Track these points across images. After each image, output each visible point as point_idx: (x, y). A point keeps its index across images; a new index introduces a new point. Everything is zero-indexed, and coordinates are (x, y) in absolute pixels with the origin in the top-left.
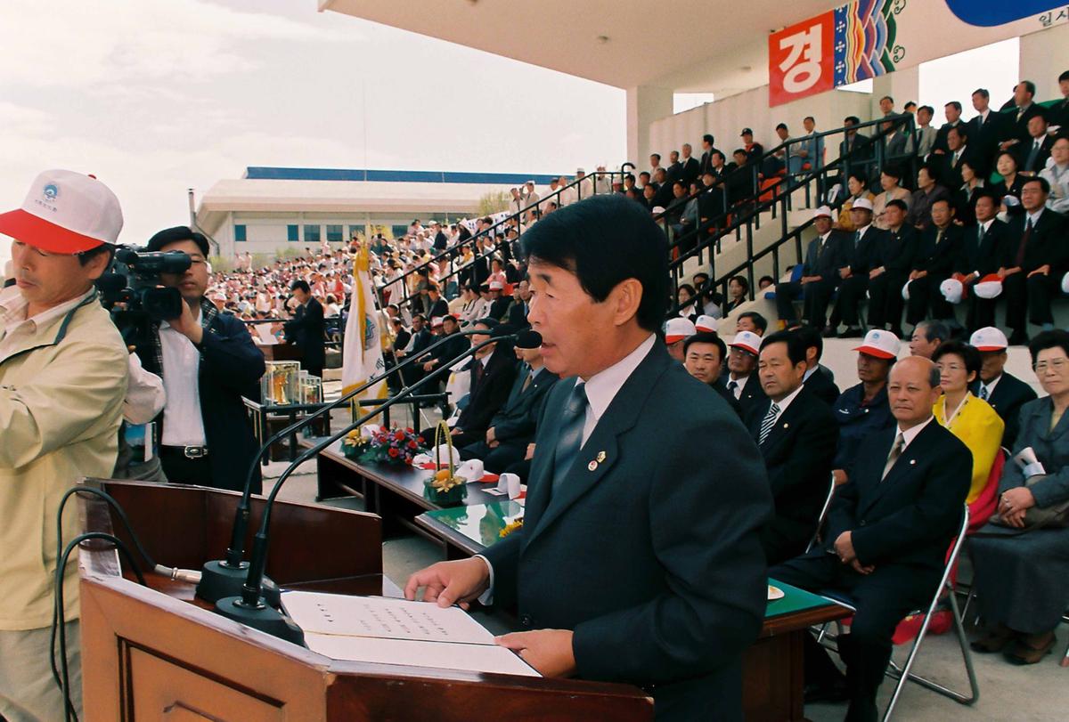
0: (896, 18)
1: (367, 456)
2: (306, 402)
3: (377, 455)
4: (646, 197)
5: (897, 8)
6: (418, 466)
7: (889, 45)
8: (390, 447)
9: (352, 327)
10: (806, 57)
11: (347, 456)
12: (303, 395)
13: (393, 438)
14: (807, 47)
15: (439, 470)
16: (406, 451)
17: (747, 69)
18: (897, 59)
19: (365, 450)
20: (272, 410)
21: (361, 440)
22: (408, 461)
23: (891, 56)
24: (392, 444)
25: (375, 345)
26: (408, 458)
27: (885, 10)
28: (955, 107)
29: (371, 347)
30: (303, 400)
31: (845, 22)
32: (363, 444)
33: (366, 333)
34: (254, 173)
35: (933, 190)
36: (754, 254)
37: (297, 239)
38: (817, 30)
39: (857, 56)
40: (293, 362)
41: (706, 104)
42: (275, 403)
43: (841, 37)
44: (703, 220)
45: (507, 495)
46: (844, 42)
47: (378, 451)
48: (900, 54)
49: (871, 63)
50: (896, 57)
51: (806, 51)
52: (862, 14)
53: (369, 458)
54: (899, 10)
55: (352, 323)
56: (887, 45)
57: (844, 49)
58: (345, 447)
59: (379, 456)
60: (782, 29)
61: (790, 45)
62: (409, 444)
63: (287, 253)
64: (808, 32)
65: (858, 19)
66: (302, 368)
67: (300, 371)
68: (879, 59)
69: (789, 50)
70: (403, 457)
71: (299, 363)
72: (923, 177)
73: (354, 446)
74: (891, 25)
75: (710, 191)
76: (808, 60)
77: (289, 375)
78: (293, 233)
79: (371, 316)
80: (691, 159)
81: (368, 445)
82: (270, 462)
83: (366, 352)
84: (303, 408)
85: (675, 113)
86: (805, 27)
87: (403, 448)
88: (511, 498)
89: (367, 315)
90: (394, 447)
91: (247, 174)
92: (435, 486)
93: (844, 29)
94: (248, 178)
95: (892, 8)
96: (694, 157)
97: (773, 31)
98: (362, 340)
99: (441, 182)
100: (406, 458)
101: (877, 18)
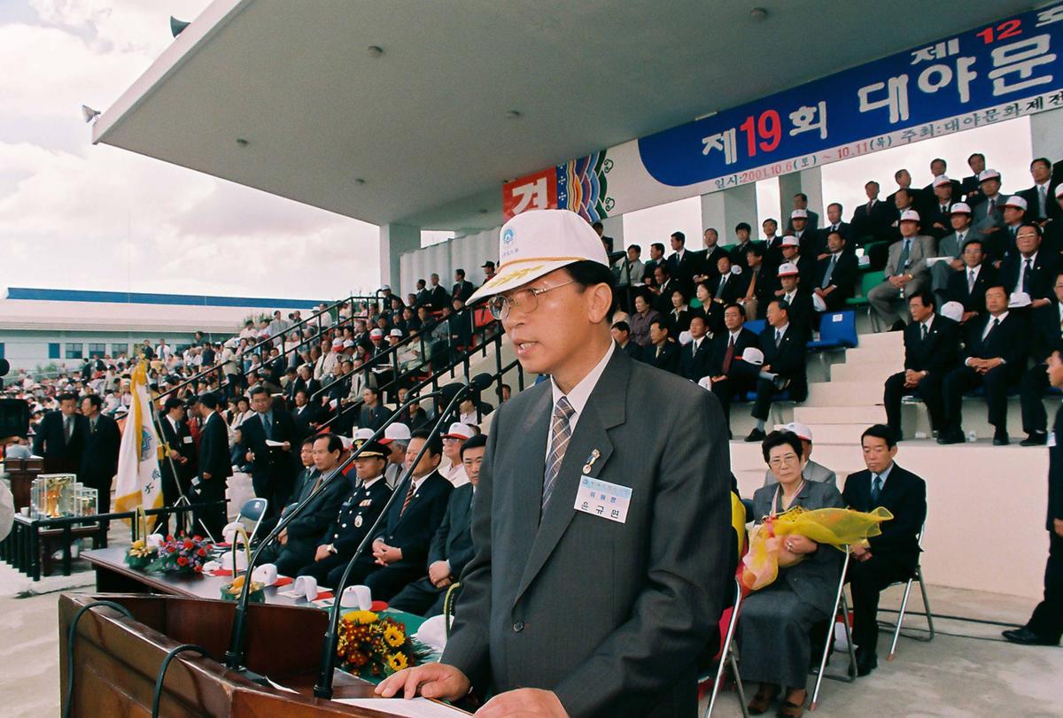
0: (606, 175)
1: (154, 565)
2: (81, 514)
3: (165, 565)
4: (405, 318)
5: (607, 168)
6: (208, 573)
7: (602, 197)
8: (179, 556)
9: (127, 440)
10: (535, 204)
11: (132, 567)
12: (78, 507)
13: (182, 547)
14: (535, 195)
15: (235, 577)
16: (195, 559)
17: (485, 211)
18: (608, 208)
19: (152, 561)
20: (44, 524)
21: (146, 551)
22: (198, 569)
23: (604, 206)
24: (181, 553)
25: (151, 456)
26: (197, 565)
27: (597, 169)
28: (659, 248)
29: (147, 458)
30: (79, 511)
31: (565, 177)
32: (149, 554)
33: (143, 444)
34: (15, 294)
35: (647, 314)
36: (503, 368)
37: (58, 357)
38: (543, 182)
39: (577, 205)
40: (67, 475)
41: (450, 240)
42: (48, 517)
43: (563, 189)
44: (454, 337)
45: (305, 597)
46: (565, 193)
47: (165, 560)
48: (611, 204)
49: (588, 211)
50: (608, 206)
51: (535, 199)
52: (579, 171)
53: (157, 568)
54: (608, 170)
55: (128, 436)
56: (600, 197)
57: (566, 199)
58: (129, 559)
59: (168, 565)
60: (514, 180)
61: (521, 193)
62: (198, 552)
63: (49, 369)
64: (535, 184)
65: (576, 175)
66: (78, 481)
67: (75, 484)
68: (594, 207)
69: (520, 197)
70: (192, 565)
71: (75, 475)
72: (639, 302)
73: (139, 556)
74: (603, 181)
75: (460, 313)
76: (537, 206)
77: (64, 488)
78: (54, 351)
79: (147, 428)
80: (439, 287)
81: (154, 554)
82: (42, 577)
83: (141, 463)
84: (78, 520)
85: (422, 247)
86: (532, 178)
87: (192, 556)
88: (309, 600)
89: (144, 427)
90: (184, 556)
91: (7, 294)
92: (232, 593)
93: (565, 183)
94: (8, 298)
95: (603, 167)
96: (441, 285)
97: (506, 181)
98: (138, 453)
99: (204, 305)
100: (195, 566)
101: (591, 175)
